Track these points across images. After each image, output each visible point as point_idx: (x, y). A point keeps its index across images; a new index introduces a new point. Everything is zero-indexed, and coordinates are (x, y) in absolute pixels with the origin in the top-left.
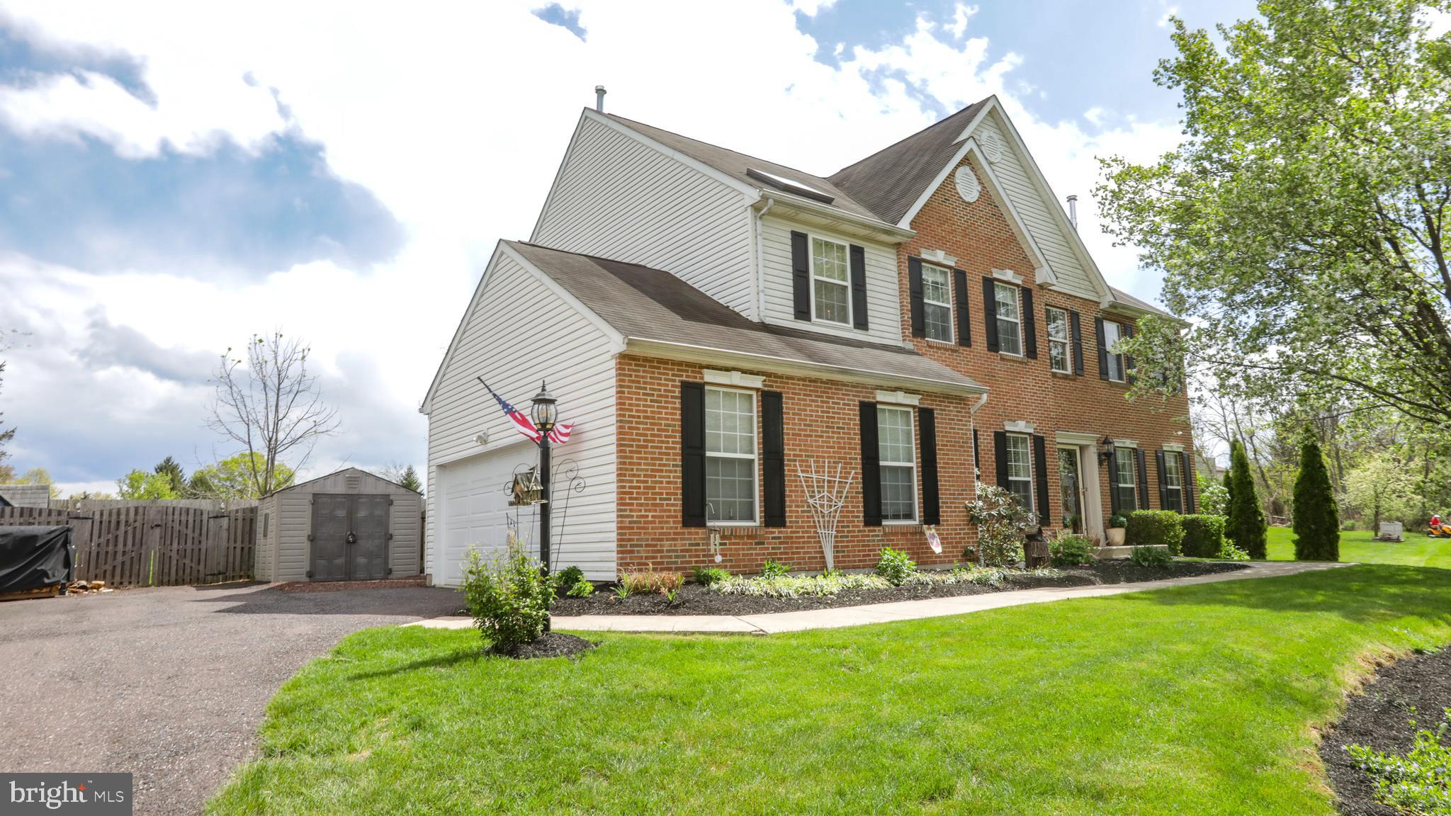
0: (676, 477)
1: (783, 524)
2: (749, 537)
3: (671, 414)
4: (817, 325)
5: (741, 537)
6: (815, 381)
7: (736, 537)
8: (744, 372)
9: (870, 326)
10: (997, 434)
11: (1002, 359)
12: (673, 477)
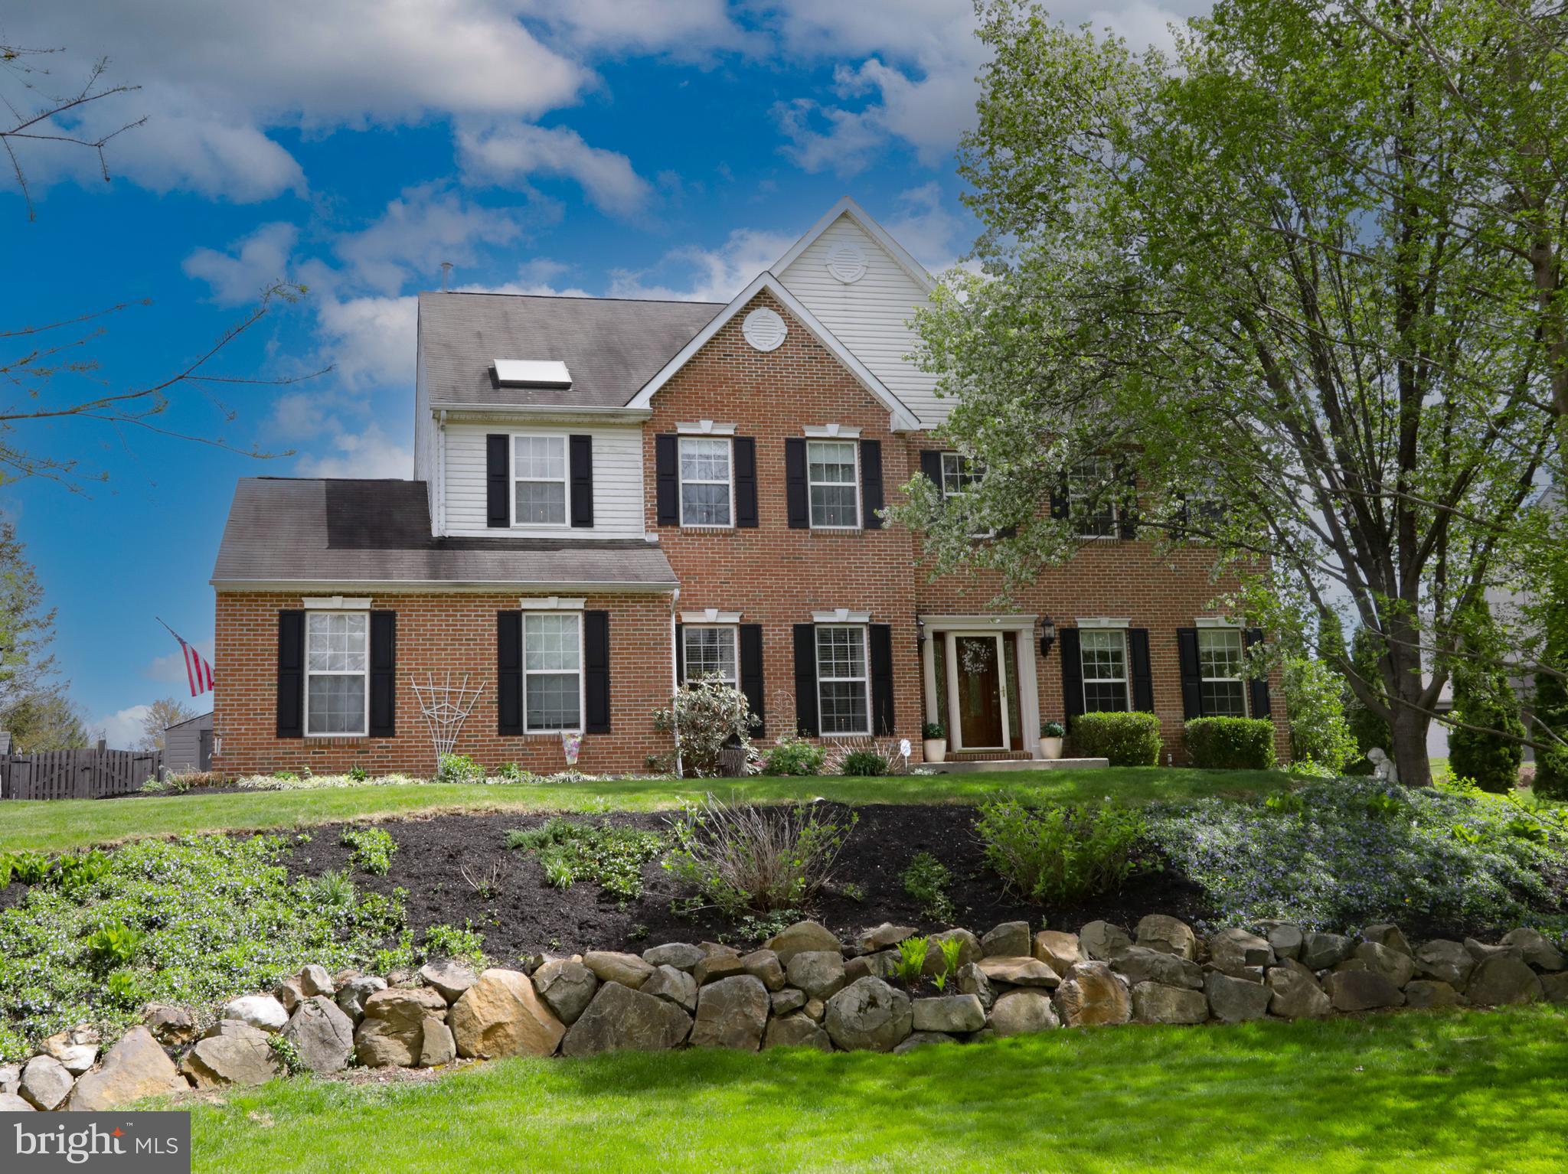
0: (271, 695)
1: (392, 734)
2: (350, 747)
3: (269, 641)
4: (516, 530)
5: (343, 747)
6: (440, 596)
7: (335, 746)
8: (346, 595)
9: (596, 521)
10: (797, 628)
11: (816, 535)
12: (269, 694)
